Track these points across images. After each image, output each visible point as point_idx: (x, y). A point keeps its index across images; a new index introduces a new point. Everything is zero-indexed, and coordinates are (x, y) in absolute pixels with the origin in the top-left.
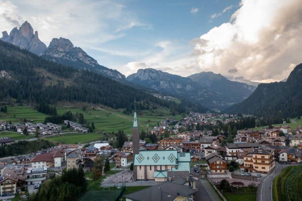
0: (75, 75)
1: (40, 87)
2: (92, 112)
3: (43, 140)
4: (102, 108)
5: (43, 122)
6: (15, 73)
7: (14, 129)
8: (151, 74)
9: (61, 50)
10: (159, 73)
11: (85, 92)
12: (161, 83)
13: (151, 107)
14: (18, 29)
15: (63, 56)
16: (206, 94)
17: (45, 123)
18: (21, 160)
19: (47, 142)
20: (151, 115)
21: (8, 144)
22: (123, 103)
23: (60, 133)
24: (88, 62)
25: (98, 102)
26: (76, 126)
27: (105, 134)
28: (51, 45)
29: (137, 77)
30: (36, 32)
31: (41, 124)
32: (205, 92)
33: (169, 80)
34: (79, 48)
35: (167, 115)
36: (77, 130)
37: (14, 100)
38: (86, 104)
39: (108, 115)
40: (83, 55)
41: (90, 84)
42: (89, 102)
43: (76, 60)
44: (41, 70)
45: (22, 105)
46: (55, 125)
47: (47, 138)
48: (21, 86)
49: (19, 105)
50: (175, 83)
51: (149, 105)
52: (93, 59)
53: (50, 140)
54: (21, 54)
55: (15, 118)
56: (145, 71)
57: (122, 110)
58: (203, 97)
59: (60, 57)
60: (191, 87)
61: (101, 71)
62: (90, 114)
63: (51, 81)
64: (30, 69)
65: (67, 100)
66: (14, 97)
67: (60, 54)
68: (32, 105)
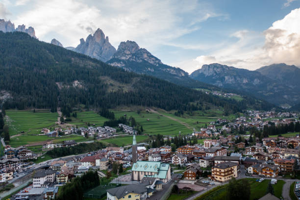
0: (135, 80)
1: (104, 93)
2: (146, 115)
3: (98, 143)
4: (155, 110)
5: (103, 125)
6: (85, 81)
7: (79, 132)
8: (215, 69)
9: (128, 52)
10: (224, 68)
11: (141, 96)
12: (226, 78)
13: (204, 108)
14: (92, 35)
15: (130, 58)
16: (276, 88)
17: (103, 127)
18: (78, 159)
19: (101, 143)
20: (203, 115)
21: (72, 145)
22: (176, 105)
23: (114, 136)
24: (152, 62)
25: (152, 105)
26: (128, 129)
27: (151, 136)
28: (119, 48)
29: (202, 73)
30: (107, 37)
31: (100, 128)
32: (275, 86)
33: (235, 74)
34: (144, 49)
35: (220, 115)
36: (129, 133)
37: (83, 106)
38: (141, 107)
39: (159, 118)
40: (147, 55)
41: (147, 88)
42: (144, 105)
43: (141, 61)
44: (106, 77)
45: (88, 110)
46: (111, 128)
47: (102, 140)
48: (89, 93)
49: (86, 111)
50: (241, 78)
51: (202, 106)
52: (157, 59)
53: (104, 142)
54: (91, 63)
55: (82, 122)
56: (210, 66)
57: (174, 111)
58: (272, 92)
59: (127, 59)
60: (259, 81)
61: (164, 70)
62: (143, 117)
63: (113, 87)
64: (96, 78)
65: (124, 104)
66: (83, 103)
67: (127, 56)
68: (96, 110)
